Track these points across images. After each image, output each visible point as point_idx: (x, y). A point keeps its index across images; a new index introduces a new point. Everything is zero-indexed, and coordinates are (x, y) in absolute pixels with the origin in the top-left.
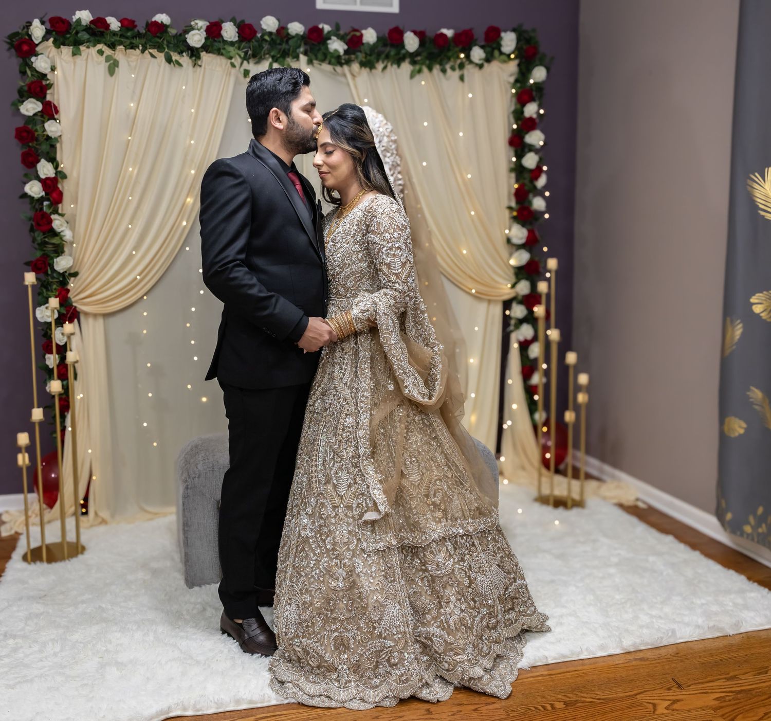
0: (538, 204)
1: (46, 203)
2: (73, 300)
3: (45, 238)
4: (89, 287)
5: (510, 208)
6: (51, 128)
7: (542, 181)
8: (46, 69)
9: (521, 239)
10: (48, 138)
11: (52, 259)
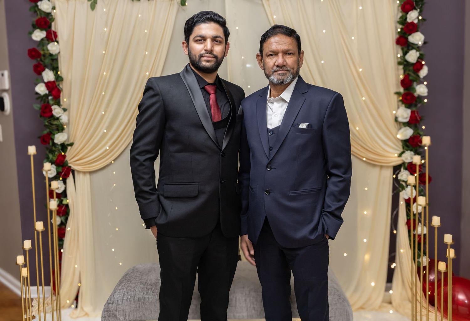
0: (421, 90)
1: (50, 98)
2: (69, 162)
3: (50, 120)
4: (79, 153)
5: (398, 93)
6: (52, 48)
7: (424, 72)
8: (48, 9)
9: (406, 118)
10: (51, 55)
11: (54, 135)
